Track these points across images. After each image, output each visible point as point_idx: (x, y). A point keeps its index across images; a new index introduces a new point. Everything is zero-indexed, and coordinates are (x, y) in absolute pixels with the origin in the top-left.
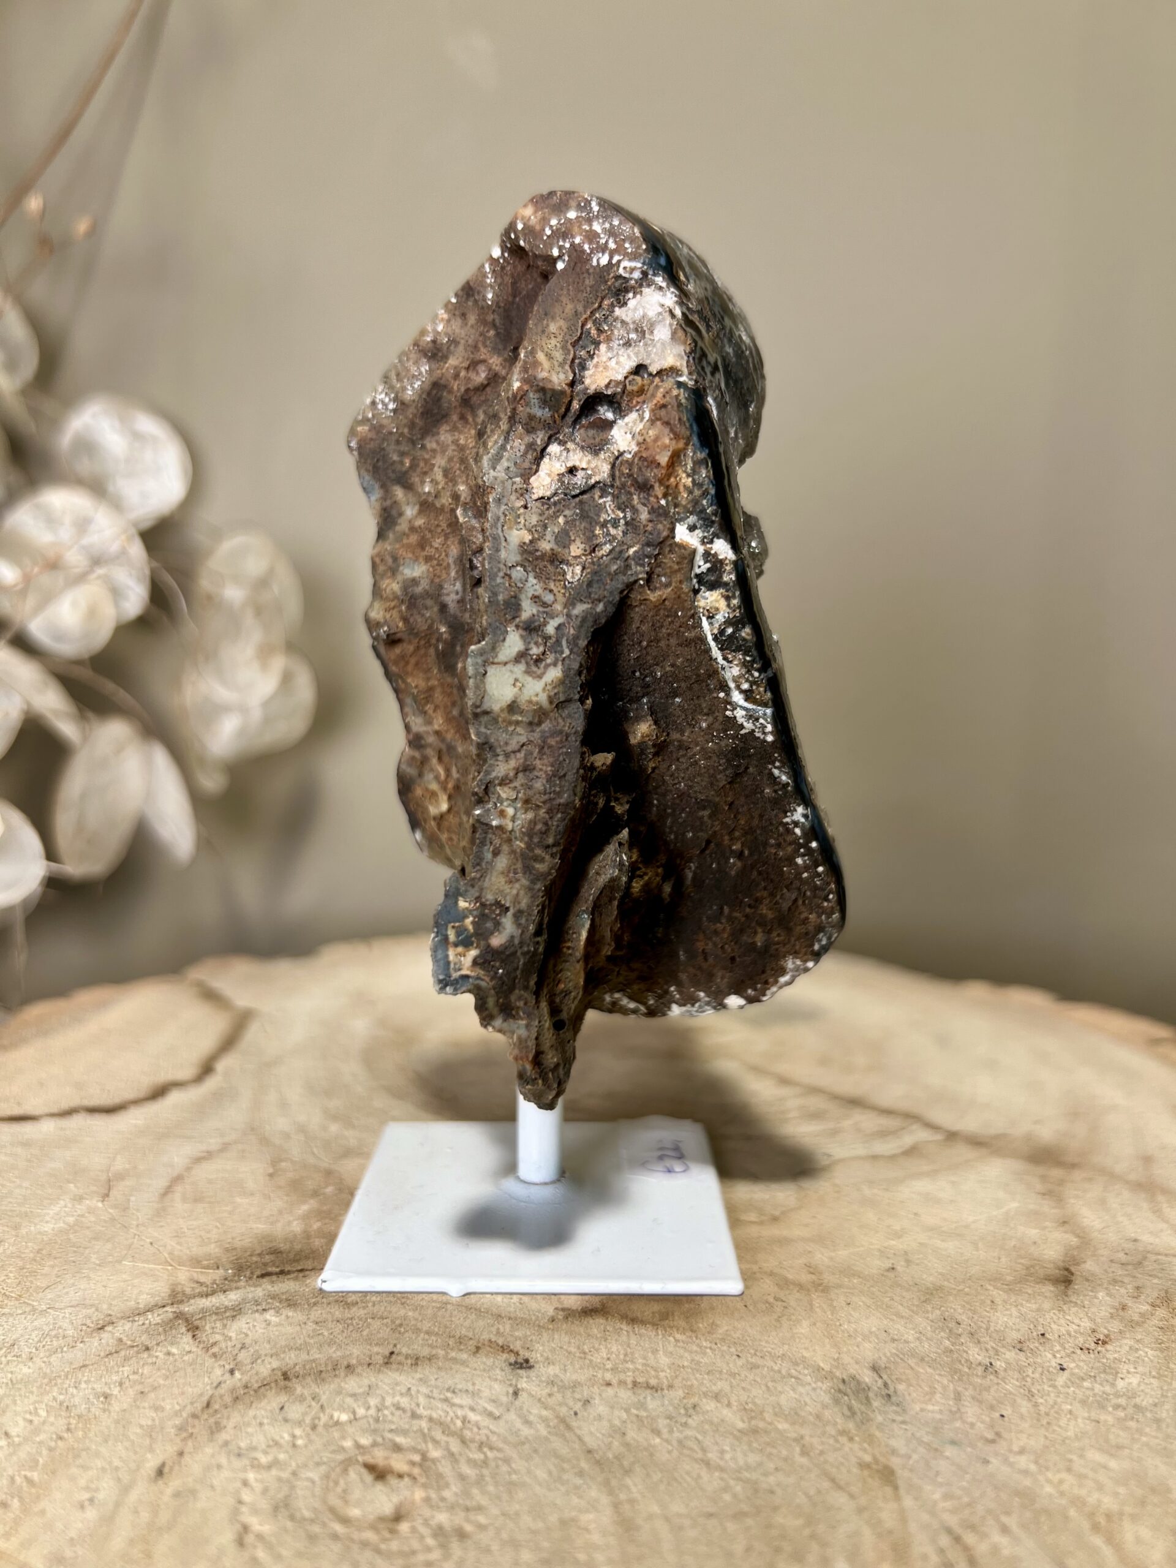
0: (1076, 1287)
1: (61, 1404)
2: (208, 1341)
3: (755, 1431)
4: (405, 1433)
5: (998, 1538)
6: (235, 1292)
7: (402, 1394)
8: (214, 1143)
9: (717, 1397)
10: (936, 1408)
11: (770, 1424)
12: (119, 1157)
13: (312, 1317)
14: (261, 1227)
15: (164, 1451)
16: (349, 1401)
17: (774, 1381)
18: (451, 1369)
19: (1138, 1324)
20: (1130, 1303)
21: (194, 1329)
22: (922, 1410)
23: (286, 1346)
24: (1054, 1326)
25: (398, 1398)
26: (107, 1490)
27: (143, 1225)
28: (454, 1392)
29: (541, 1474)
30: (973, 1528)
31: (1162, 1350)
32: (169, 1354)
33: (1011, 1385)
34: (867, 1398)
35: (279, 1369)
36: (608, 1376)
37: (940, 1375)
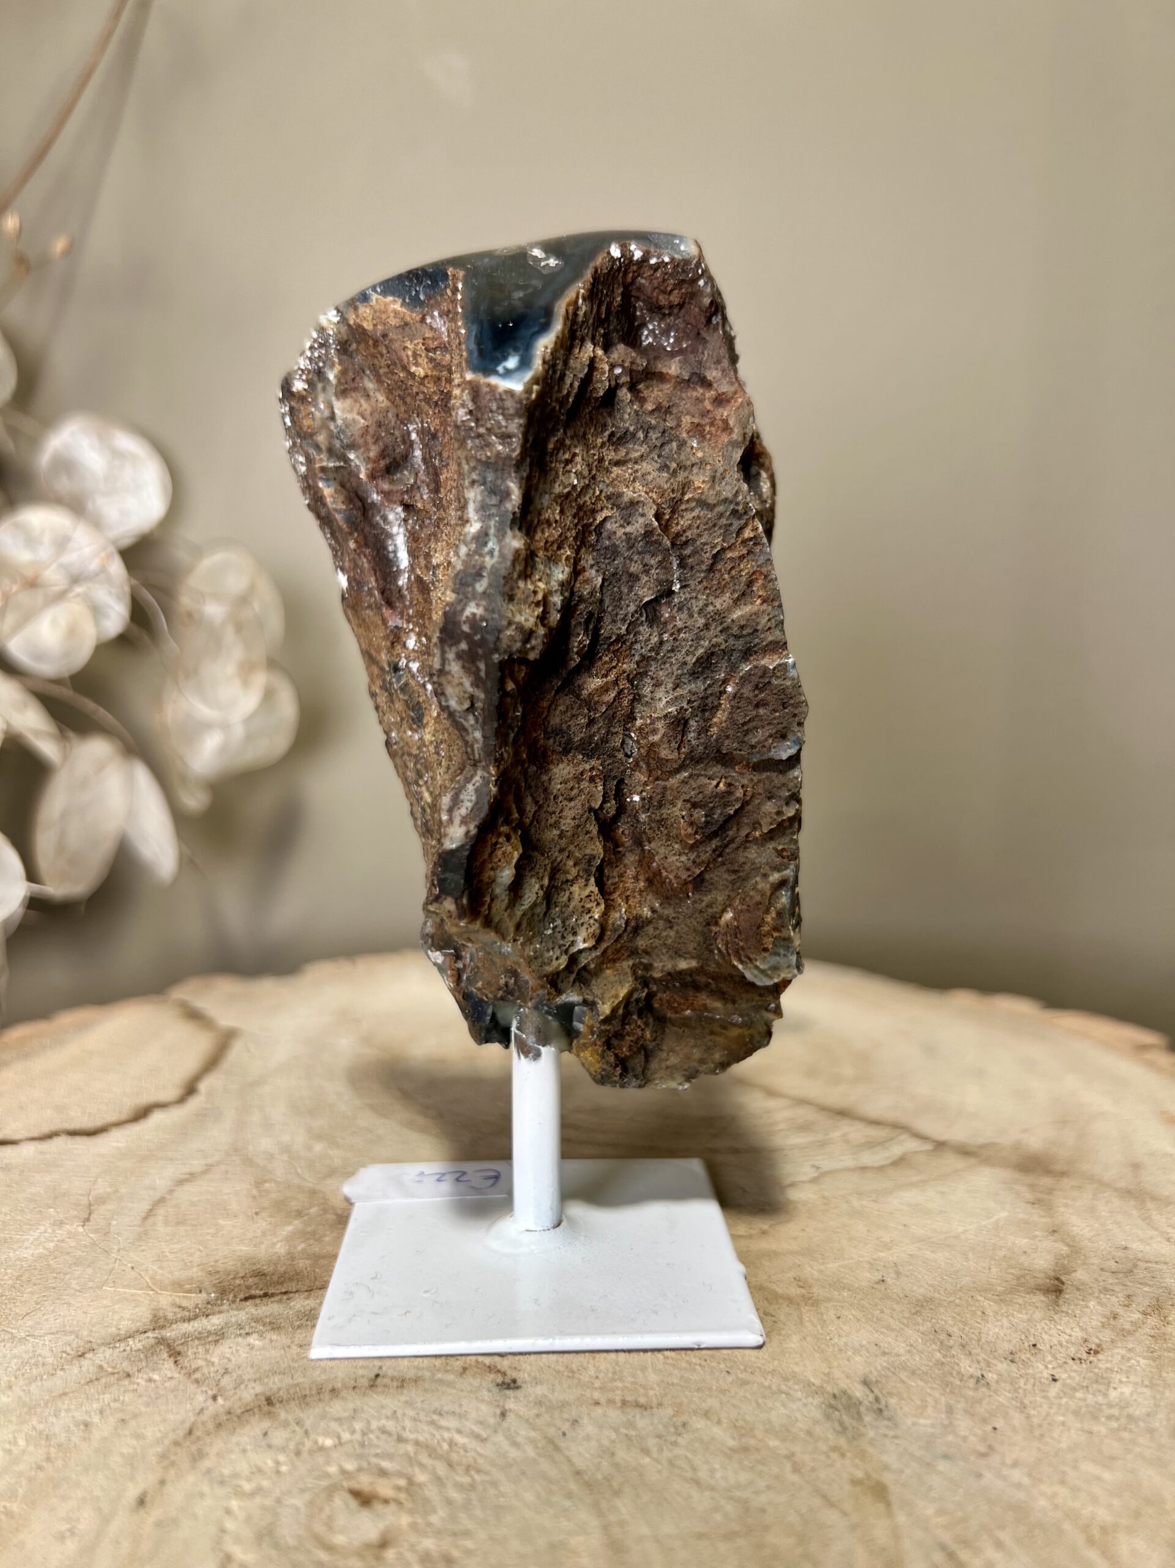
0: (1067, 1296)
1: (41, 1432)
2: (191, 1366)
3: (746, 1449)
4: (390, 1457)
5: (990, 1553)
6: (218, 1316)
7: (387, 1417)
8: (197, 1165)
9: (707, 1414)
10: (928, 1422)
11: (760, 1441)
12: (99, 1180)
13: (297, 1341)
14: (245, 1249)
15: (145, 1481)
16: (334, 1425)
17: (764, 1397)
18: (437, 1390)
19: (1129, 1333)
20: (1120, 1311)
21: (176, 1355)
22: (914, 1424)
23: (270, 1370)
24: (1045, 1337)
25: (383, 1422)
26: (87, 1520)
27: (124, 1249)
28: (440, 1414)
29: (529, 1497)
30: (965, 1543)
31: (1154, 1359)
32: (150, 1380)
33: (1003, 1397)
34: (859, 1413)
35: (263, 1394)
36: (597, 1395)
37: (931, 1388)
